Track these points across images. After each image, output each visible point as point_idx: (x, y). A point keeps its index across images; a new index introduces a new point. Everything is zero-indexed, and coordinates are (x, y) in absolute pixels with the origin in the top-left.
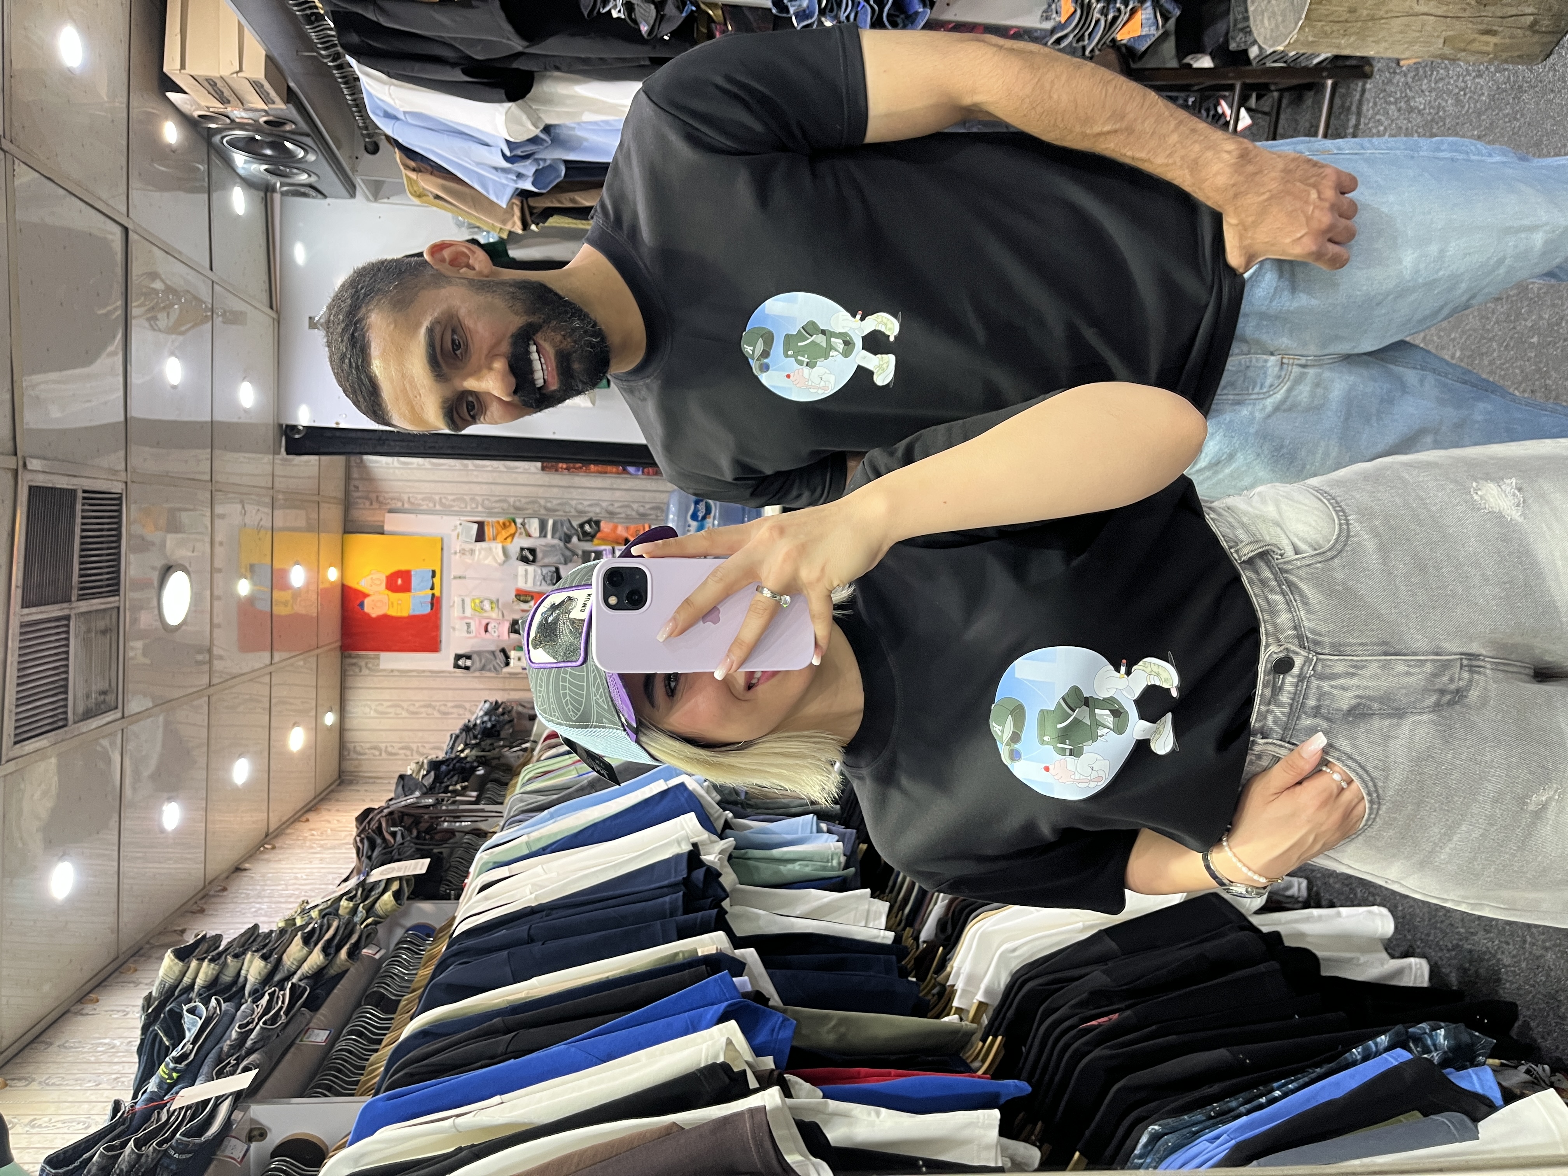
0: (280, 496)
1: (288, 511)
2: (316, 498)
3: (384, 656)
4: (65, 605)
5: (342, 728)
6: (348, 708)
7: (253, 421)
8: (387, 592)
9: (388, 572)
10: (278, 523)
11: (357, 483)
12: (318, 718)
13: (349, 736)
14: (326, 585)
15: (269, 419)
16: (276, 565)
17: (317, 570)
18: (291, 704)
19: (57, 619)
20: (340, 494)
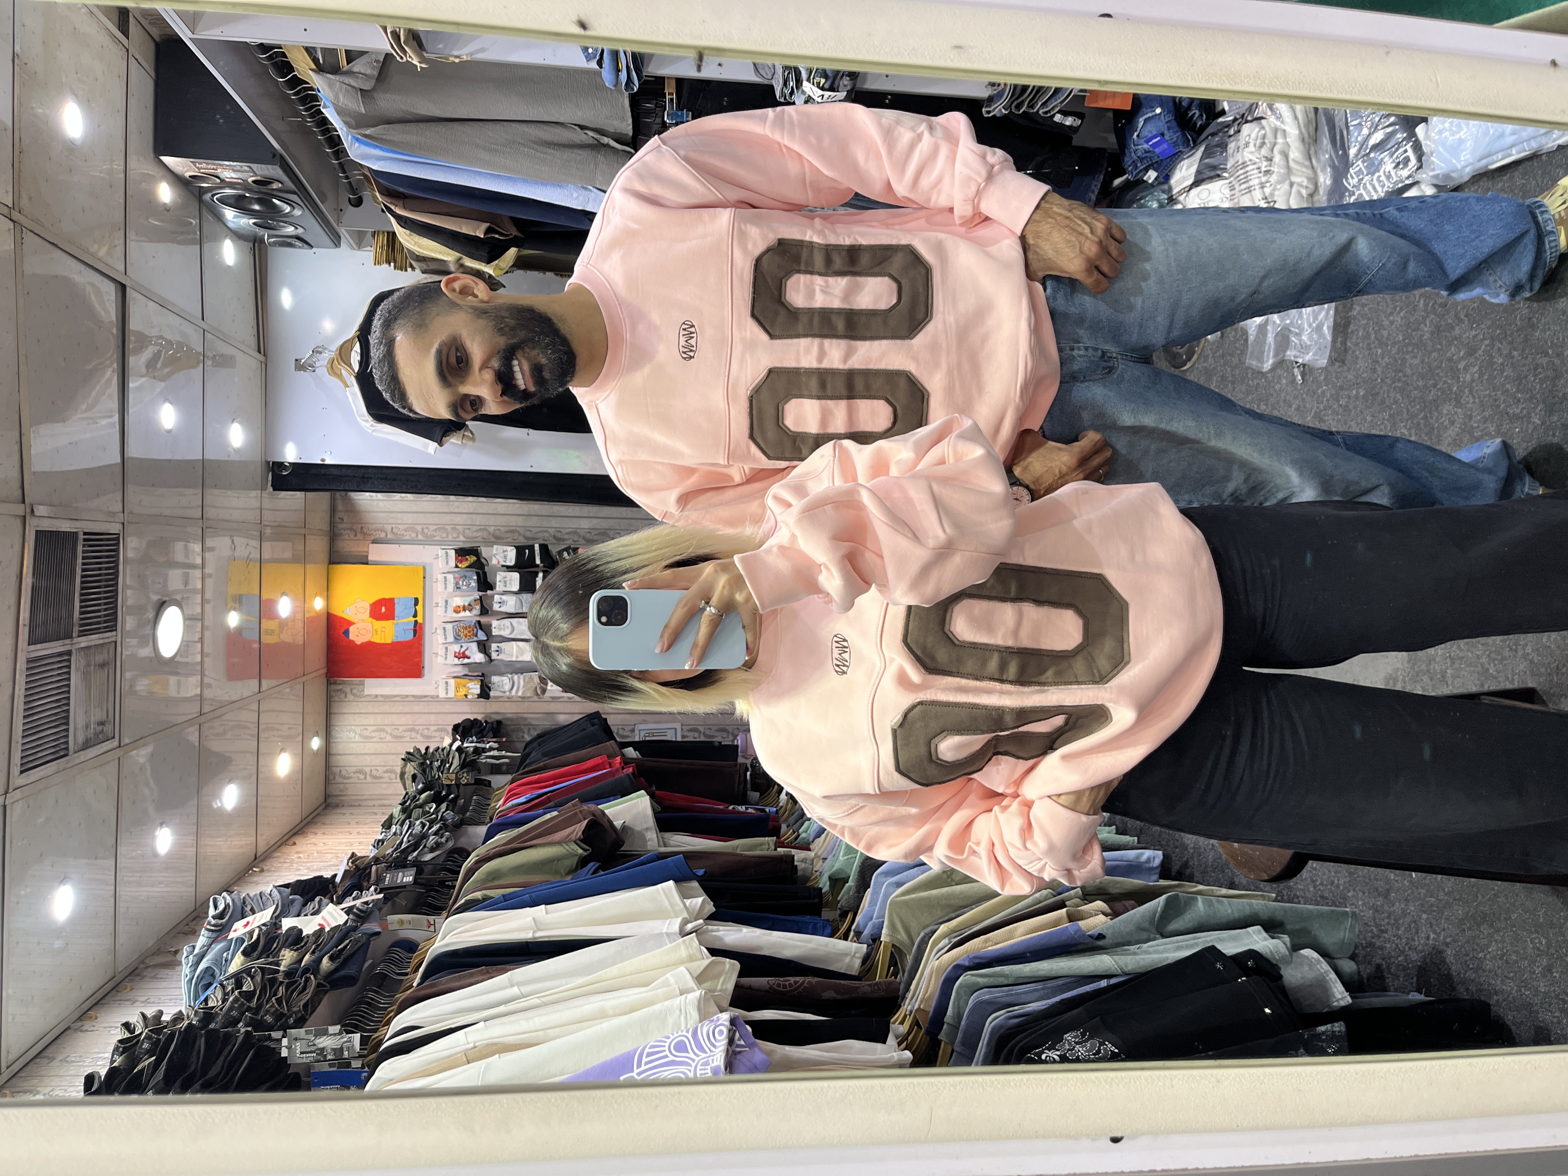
0: (268, 531)
1: (276, 543)
2: (303, 531)
3: (368, 681)
4: (68, 641)
5: (327, 752)
6: (334, 733)
7: (242, 459)
8: (371, 619)
9: (372, 602)
10: (266, 555)
11: (341, 515)
12: (304, 743)
13: (335, 760)
14: (312, 614)
15: (257, 457)
16: (264, 596)
17: (303, 599)
18: (278, 730)
19: (60, 654)
20: (326, 527)
